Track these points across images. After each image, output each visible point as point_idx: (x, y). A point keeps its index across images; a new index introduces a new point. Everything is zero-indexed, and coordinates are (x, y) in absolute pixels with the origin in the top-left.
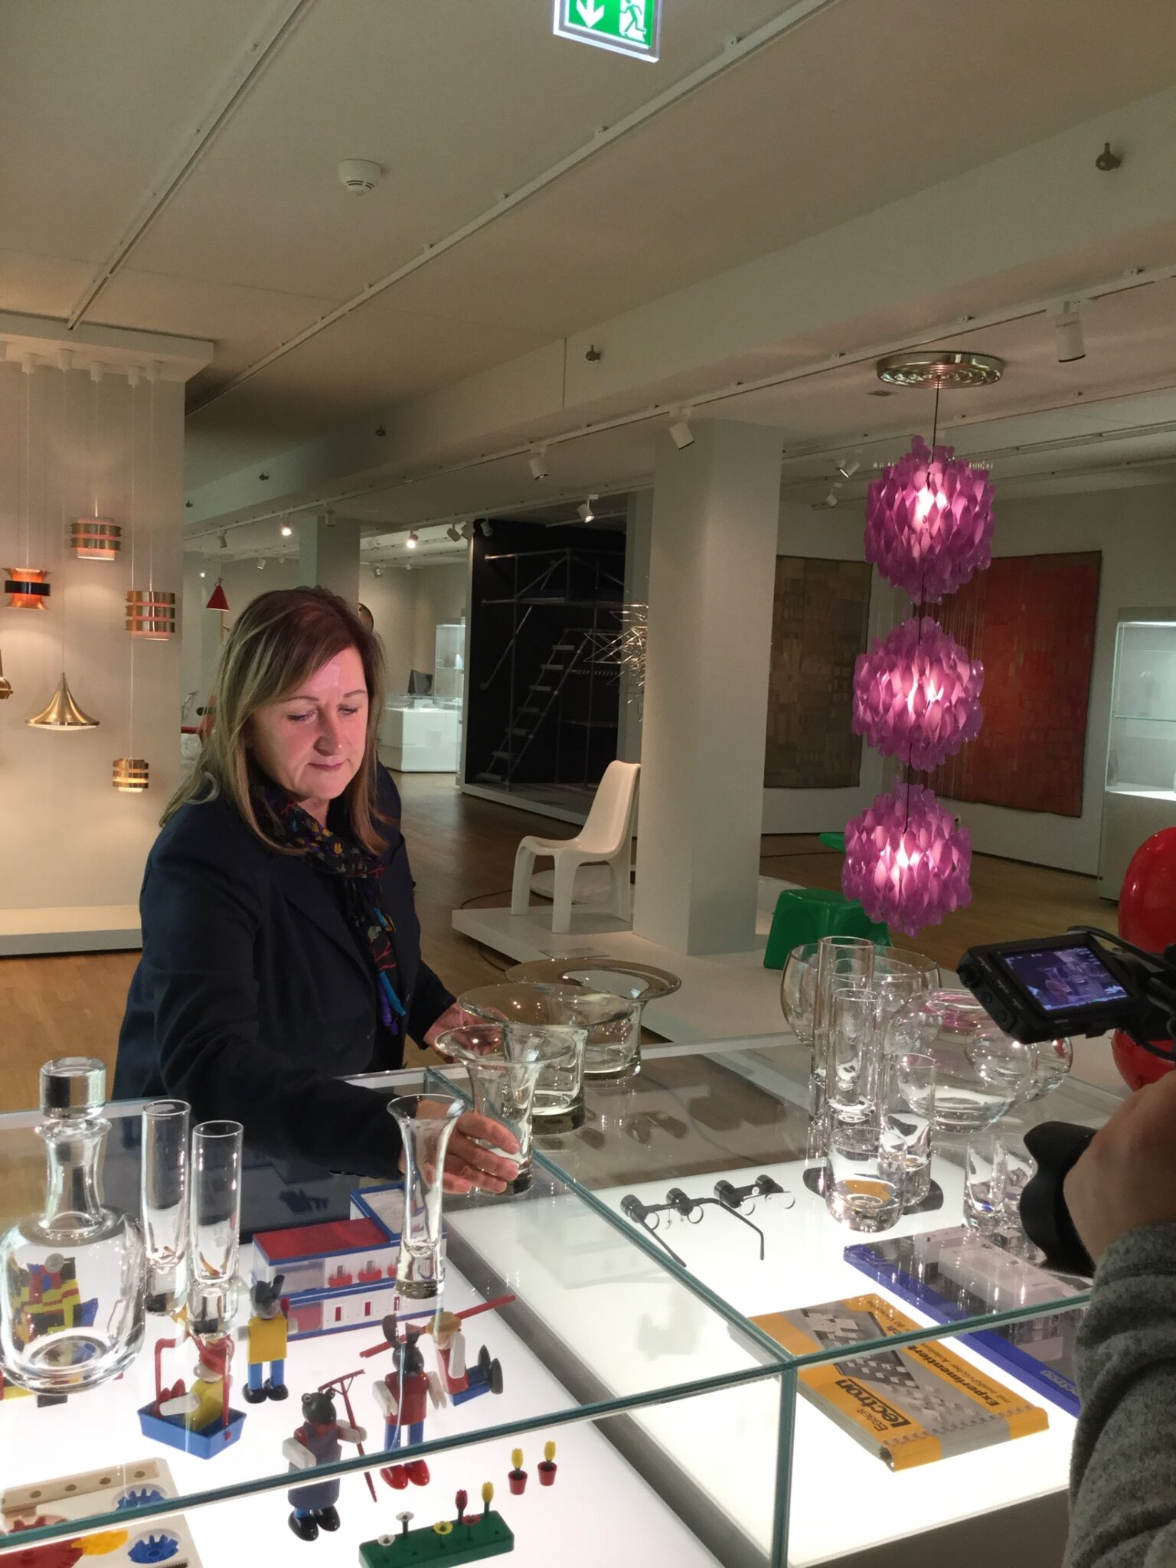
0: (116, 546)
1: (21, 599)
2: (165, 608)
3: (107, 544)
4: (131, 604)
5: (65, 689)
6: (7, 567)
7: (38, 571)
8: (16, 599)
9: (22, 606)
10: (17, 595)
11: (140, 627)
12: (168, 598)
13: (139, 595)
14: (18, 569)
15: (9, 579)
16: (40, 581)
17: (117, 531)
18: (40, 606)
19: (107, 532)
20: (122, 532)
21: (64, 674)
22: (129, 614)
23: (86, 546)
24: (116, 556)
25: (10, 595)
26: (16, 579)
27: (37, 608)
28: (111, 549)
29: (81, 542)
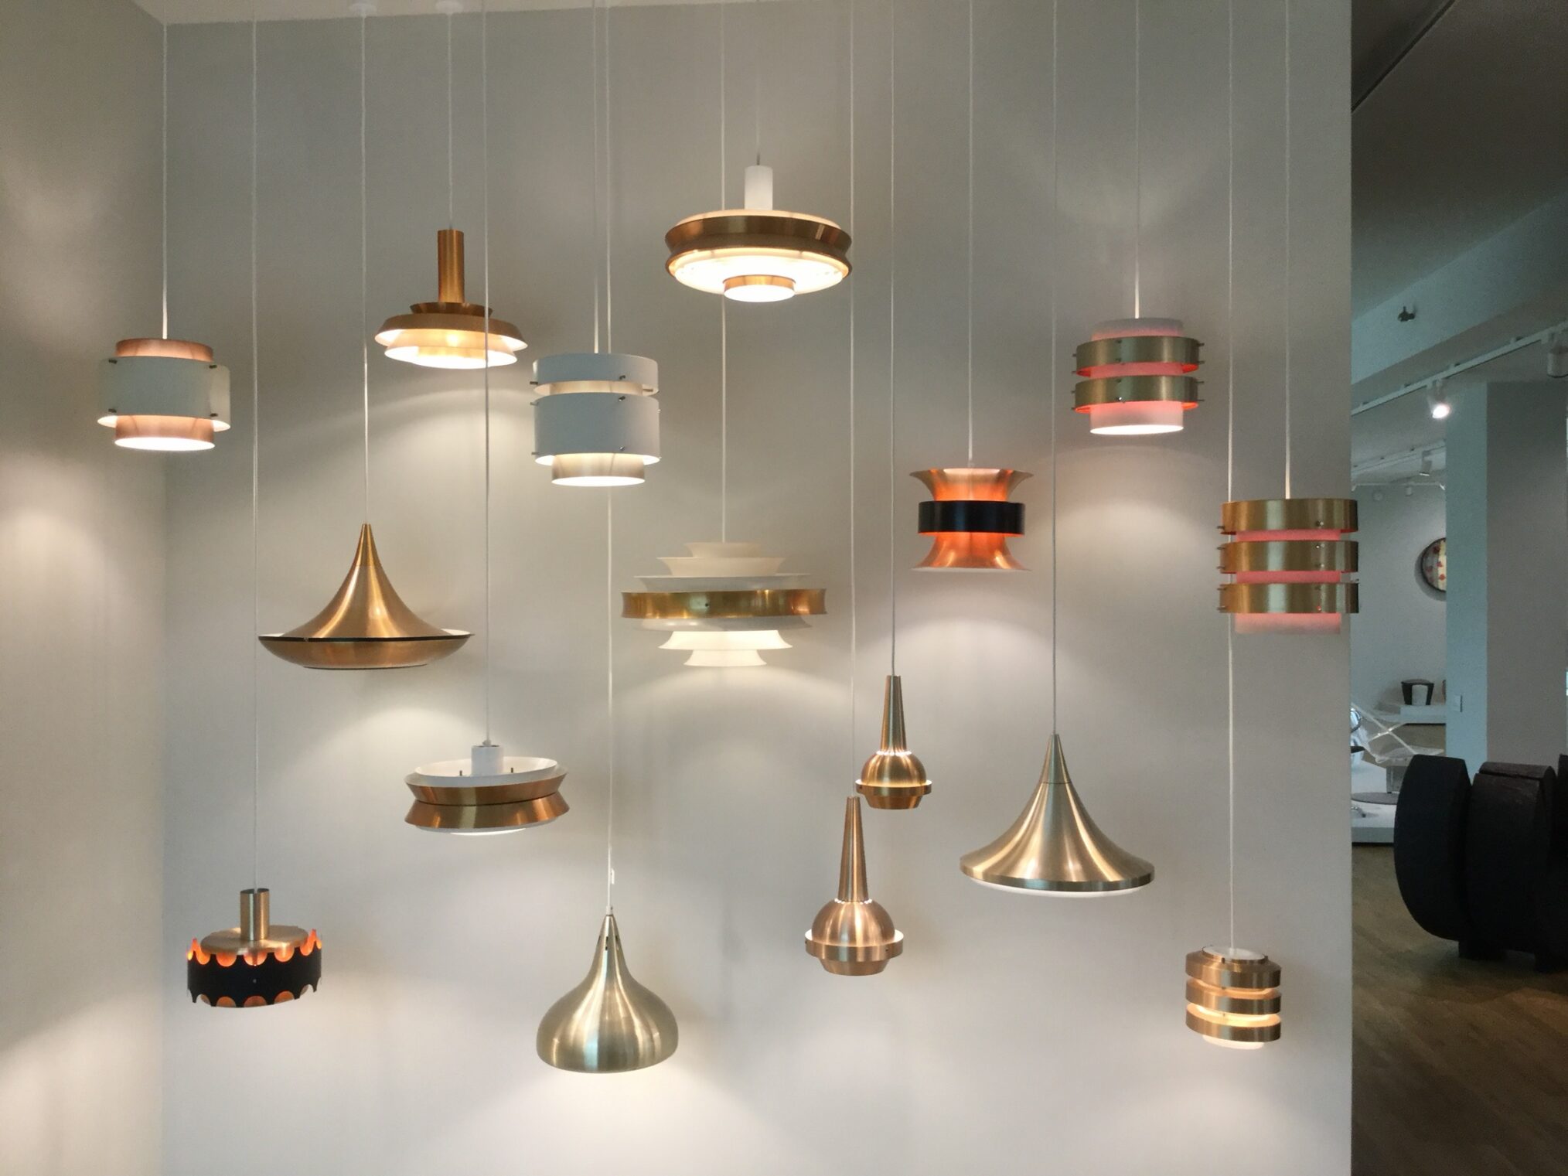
0: (1189, 391)
1: (953, 546)
2: (1331, 545)
3: (1164, 387)
4: (1236, 538)
5: (1059, 777)
6: (922, 468)
7: (996, 471)
8: (945, 544)
9: (958, 563)
10: (947, 536)
11: (1259, 604)
12: (1339, 517)
13: (1258, 512)
14: (947, 471)
15: (930, 498)
16: (998, 497)
17: (1191, 351)
18: (999, 559)
19: (1166, 354)
20: (1202, 353)
21: (1056, 738)
22: (1228, 566)
23: (1112, 398)
24: (1188, 418)
25: (932, 536)
26: (946, 496)
27: (993, 565)
28: (1173, 397)
29: (1099, 390)
